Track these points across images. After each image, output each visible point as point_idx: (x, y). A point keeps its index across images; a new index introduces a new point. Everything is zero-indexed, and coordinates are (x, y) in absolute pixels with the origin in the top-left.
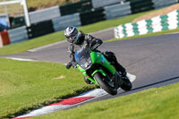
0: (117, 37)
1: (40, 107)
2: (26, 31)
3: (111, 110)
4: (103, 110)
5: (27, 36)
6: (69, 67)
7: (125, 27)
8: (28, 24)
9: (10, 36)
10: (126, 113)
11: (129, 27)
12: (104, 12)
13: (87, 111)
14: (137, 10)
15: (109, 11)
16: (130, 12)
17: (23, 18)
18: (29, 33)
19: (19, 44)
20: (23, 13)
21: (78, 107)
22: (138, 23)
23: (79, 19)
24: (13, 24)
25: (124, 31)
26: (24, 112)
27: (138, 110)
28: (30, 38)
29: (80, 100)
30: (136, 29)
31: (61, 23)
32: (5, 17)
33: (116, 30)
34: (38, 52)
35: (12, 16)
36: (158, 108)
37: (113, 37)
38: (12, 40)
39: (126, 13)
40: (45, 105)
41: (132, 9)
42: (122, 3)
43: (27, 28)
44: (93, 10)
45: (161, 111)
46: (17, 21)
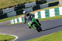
11: (16, 20)
14: (18, 14)
33: (11, 21)
42: (13, 12)
44: (3, 14)
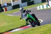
0: (38, 9)
1: (15, 29)
2: (12, 7)
3: (36, 30)
4: (34, 30)
5: (12, 9)
6: (21, 19)
7: (40, 6)
8: (12, 5)
9: (7, 8)
10: (40, 31)
12: (34, 2)
13: (29, 30)
14: (43, 2)
15: (35, 2)
16: (41, 2)
17: (11, 3)
18: (12, 8)
19: (10, 11)
20: (11, 2)
21: (27, 29)
22: (44, 5)
23: (27, 4)
24: (8, 5)
25: (40, 8)
26: (11, 30)
27: (44, 30)
28: (13, 9)
29: (27, 27)
30: (43, 7)
31: (22, 5)
32: (6, 3)
33: (37, 7)
34: (15, 13)
35: (8, 3)
36: (49, 29)
37: (37, 9)
38: (7, 10)
39: (40, 2)
40: (17, 28)
41: (42, 1)
43: (12, 6)
44: (31, 1)
45: (50, 30)
46: (9, 4)
